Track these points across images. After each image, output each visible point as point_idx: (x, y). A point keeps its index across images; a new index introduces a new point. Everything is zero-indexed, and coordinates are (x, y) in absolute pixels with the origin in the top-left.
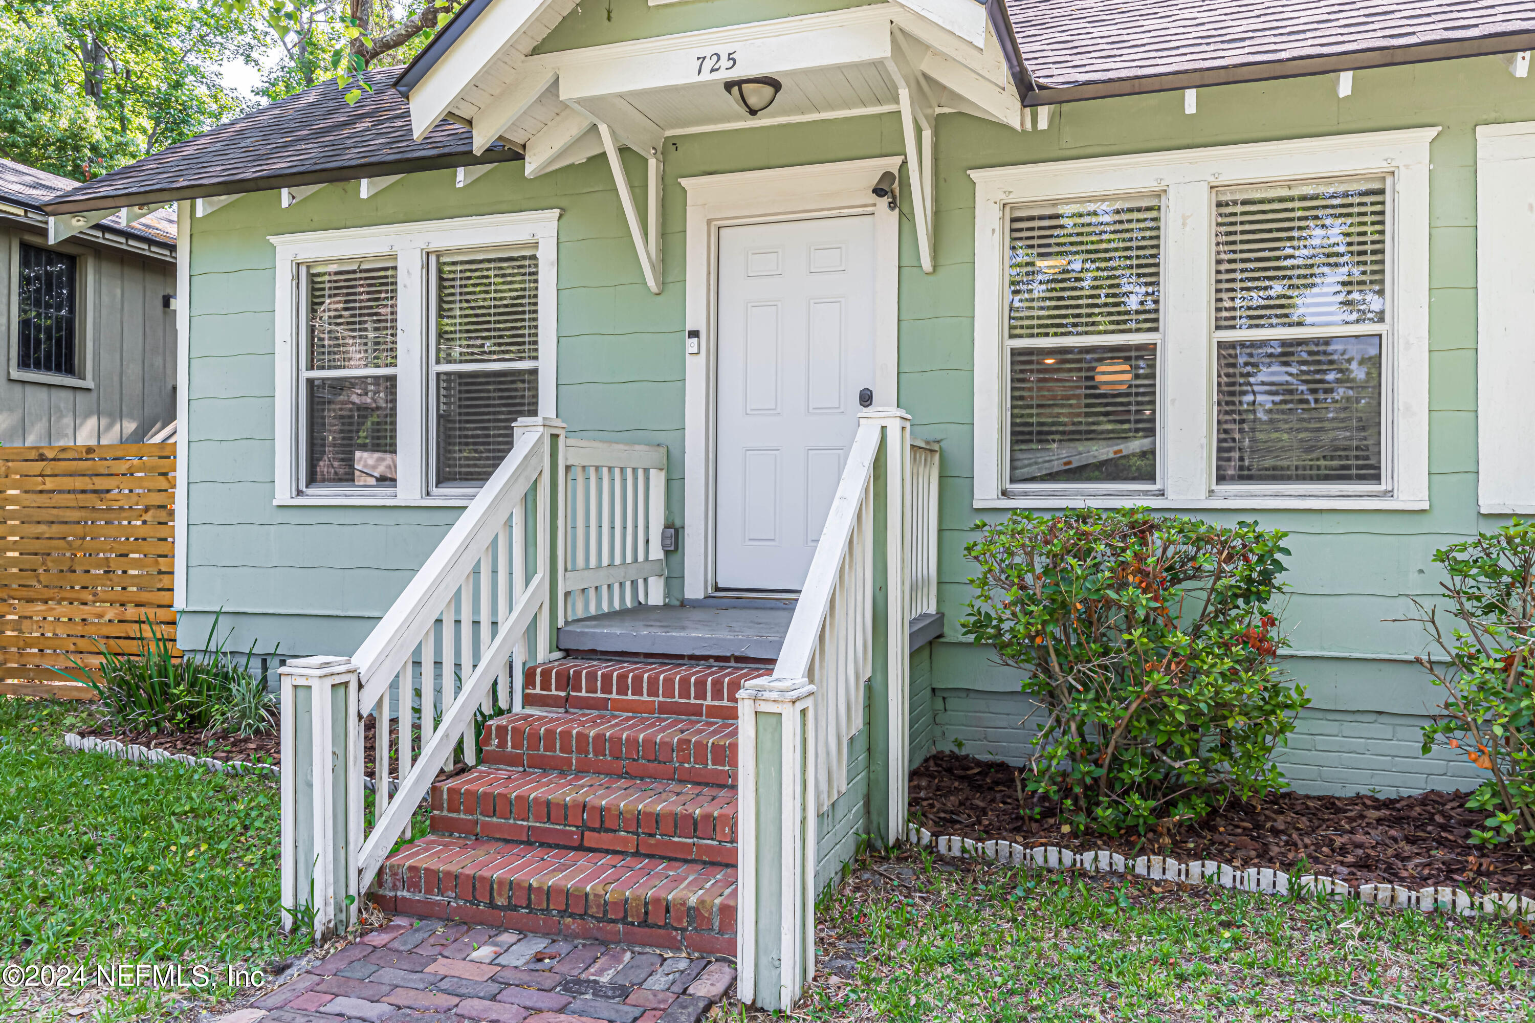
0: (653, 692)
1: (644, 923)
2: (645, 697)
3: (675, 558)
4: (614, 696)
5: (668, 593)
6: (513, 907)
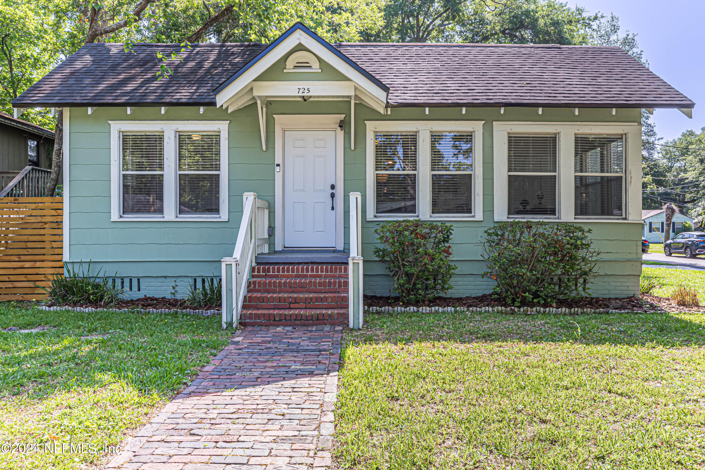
0: (293, 272)
1: (317, 319)
2: (291, 273)
3: (272, 238)
4: (281, 273)
5: (269, 249)
6: (280, 320)
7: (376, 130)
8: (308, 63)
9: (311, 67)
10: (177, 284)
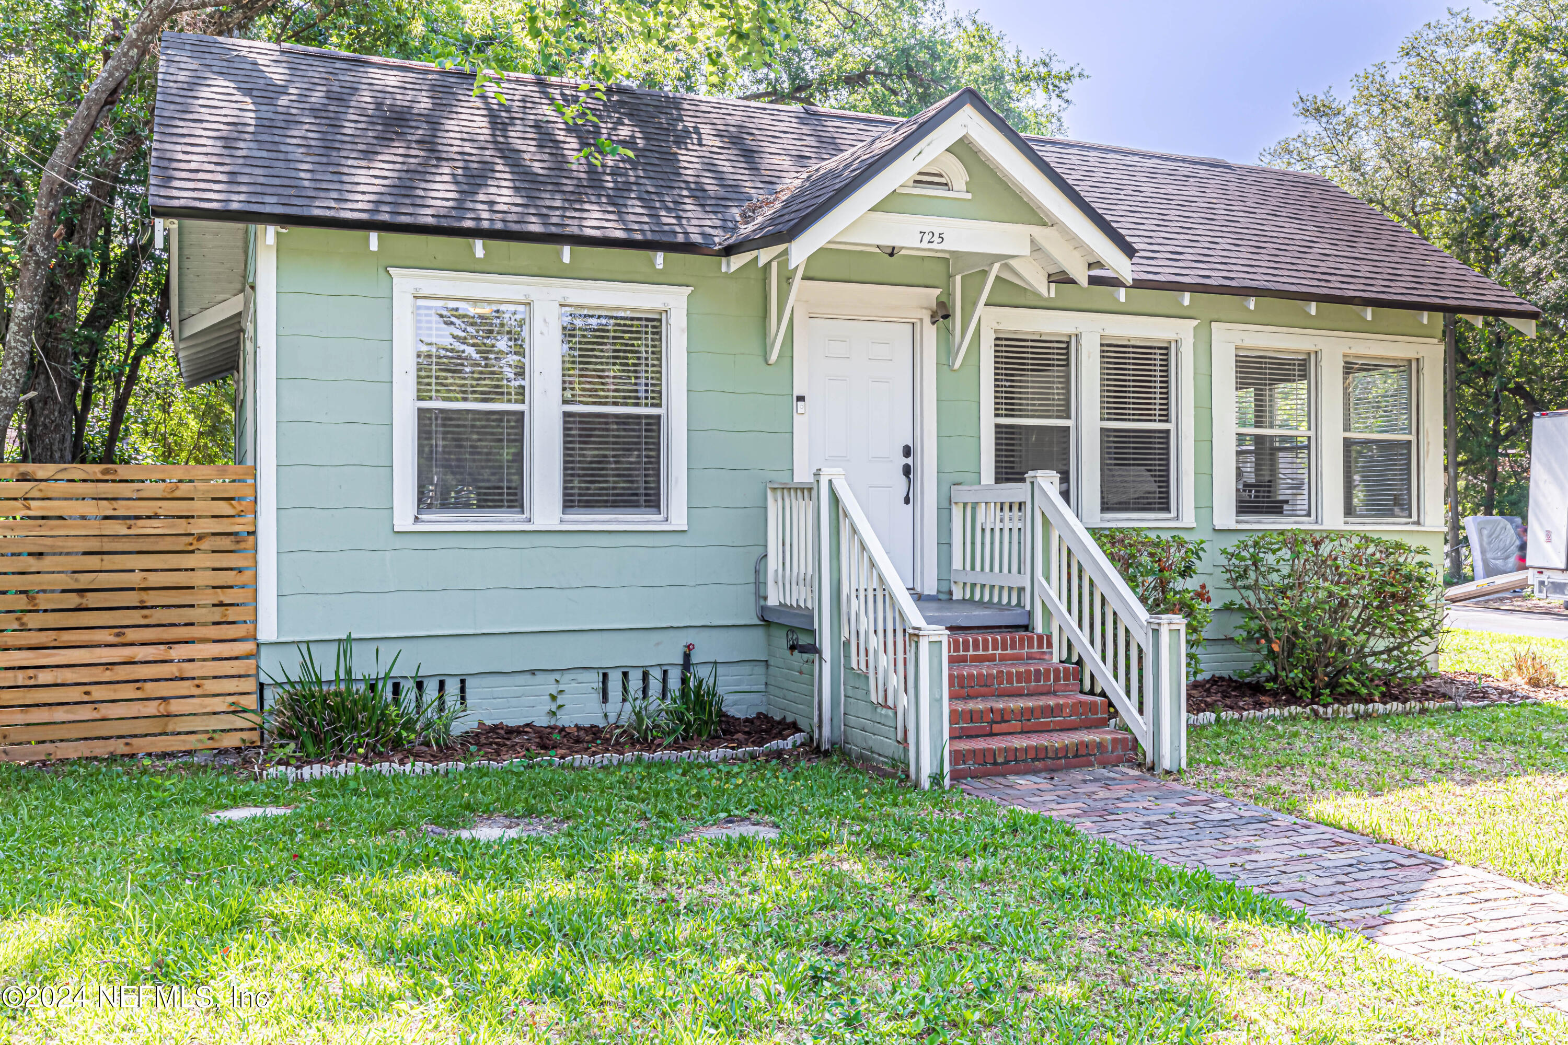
1: (1076, 756)
6: (1007, 762)
7: (1000, 327)
8: (941, 176)
9: (946, 184)
10: (561, 687)
